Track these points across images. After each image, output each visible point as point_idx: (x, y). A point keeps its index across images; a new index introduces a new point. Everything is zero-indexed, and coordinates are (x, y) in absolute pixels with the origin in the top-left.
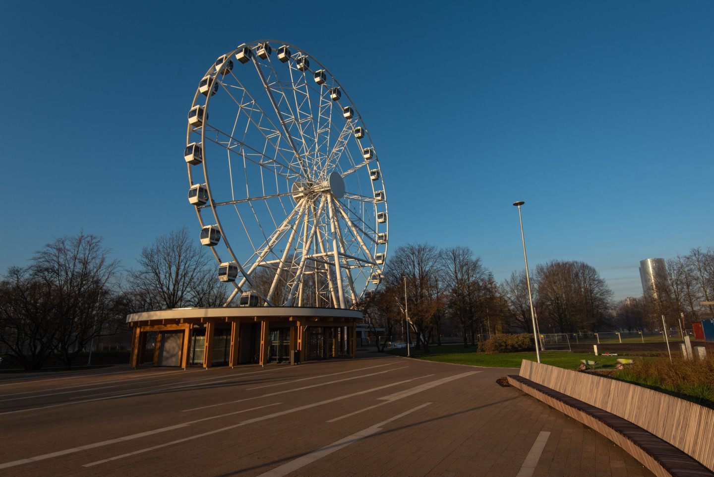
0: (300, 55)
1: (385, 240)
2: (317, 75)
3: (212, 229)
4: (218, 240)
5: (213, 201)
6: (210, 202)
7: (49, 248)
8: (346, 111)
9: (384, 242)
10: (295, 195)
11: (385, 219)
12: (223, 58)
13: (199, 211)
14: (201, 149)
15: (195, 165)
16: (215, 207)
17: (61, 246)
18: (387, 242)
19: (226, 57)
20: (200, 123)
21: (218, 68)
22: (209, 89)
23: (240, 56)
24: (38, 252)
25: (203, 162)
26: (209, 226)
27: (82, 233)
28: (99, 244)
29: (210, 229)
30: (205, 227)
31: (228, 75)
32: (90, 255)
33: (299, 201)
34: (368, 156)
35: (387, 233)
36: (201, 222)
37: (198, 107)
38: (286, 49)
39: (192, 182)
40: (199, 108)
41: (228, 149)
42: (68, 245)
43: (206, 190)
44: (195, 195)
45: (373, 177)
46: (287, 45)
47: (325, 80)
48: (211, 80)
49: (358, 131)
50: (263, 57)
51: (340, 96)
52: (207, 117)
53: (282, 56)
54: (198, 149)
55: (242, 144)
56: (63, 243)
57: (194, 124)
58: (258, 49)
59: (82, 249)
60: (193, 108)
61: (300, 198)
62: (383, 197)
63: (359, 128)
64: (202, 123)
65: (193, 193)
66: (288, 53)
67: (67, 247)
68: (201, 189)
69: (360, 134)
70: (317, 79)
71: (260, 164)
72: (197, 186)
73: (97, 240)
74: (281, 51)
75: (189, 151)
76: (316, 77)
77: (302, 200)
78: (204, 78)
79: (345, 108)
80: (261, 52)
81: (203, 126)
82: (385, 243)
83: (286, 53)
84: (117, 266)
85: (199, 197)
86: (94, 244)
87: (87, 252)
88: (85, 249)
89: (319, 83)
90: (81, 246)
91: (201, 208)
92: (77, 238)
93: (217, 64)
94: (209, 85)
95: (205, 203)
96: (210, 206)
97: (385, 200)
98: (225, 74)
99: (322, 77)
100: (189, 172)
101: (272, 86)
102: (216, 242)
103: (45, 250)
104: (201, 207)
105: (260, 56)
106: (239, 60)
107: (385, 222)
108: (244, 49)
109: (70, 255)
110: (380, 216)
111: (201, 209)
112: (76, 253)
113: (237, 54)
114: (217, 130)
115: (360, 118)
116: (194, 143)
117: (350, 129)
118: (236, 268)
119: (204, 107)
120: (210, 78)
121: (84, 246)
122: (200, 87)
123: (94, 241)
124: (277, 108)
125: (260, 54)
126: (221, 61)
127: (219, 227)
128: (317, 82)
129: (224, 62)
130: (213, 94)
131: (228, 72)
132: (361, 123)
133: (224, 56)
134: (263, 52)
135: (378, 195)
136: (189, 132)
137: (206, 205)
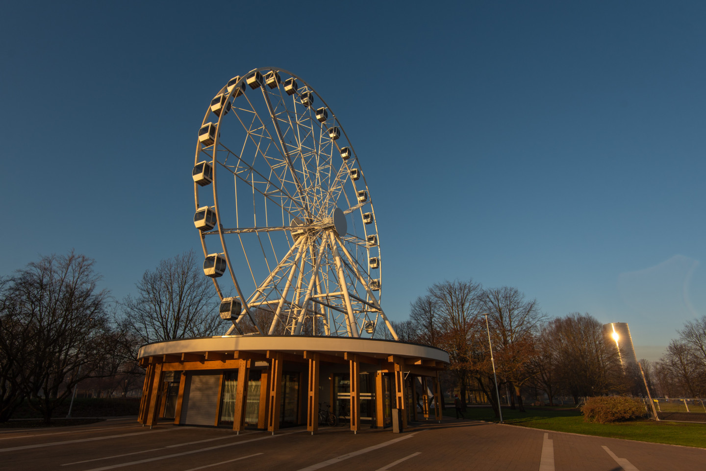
0: (305, 89)
1: (379, 286)
2: (319, 112)
3: (218, 257)
4: (223, 270)
5: (221, 225)
6: (218, 227)
7: (33, 268)
8: (344, 151)
9: (377, 289)
10: (293, 232)
11: (378, 264)
12: (236, 79)
13: (203, 237)
14: (212, 169)
15: (202, 186)
16: (222, 233)
17: (47, 265)
18: (381, 289)
19: (239, 79)
20: (212, 141)
21: (230, 89)
22: (222, 108)
23: (252, 80)
24: (20, 271)
25: (214, 182)
26: (215, 255)
27: (73, 253)
28: (91, 266)
29: (216, 258)
30: (209, 256)
31: (239, 97)
32: (79, 279)
33: (297, 239)
34: (362, 198)
35: (380, 279)
36: (204, 250)
37: (210, 124)
38: (294, 81)
39: (198, 205)
40: (212, 125)
41: (235, 174)
42: (55, 265)
43: (214, 214)
44: (202, 218)
45: (365, 221)
46: (295, 77)
47: (327, 118)
48: (224, 98)
49: (353, 173)
50: (272, 86)
51: (339, 135)
52: (219, 135)
53: (289, 88)
54: (208, 169)
55: (251, 168)
56: (50, 263)
57: (205, 143)
58: (268, 77)
59: (72, 270)
60: (203, 126)
61: (299, 235)
62: (376, 241)
63: (354, 169)
64: (214, 141)
65: (200, 216)
66: (295, 85)
67: (54, 268)
68: (209, 212)
69: (355, 176)
70: (318, 117)
71: (265, 194)
72: (205, 208)
73: (90, 262)
74: (288, 83)
75: (198, 169)
76: (317, 114)
77: (301, 237)
78: (217, 97)
79: (342, 148)
80: (270, 81)
81: (214, 145)
82: (379, 290)
83: (293, 85)
84: (106, 296)
85: (207, 220)
86: (85, 267)
87: (77, 275)
88: (74, 271)
89: (321, 120)
90: (70, 268)
91: (206, 234)
92: (68, 259)
93: (229, 86)
94: (222, 104)
95: (213, 228)
96: (218, 231)
97: (378, 244)
98: (237, 96)
99: (324, 114)
100: (195, 194)
101: (278, 116)
102: (221, 272)
103: (28, 269)
104: (205, 232)
105: (269, 84)
106: (250, 84)
107: (377, 267)
108: (256, 73)
109: (57, 277)
110: (372, 261)
111: (206, 236)
112: (63, 277)
113: (248, 78)
114: (229, 150)
115: (357, 159)
116: (205, 161)
117: (347, 170)
118: (240, 304)
119: (217, 125)
120: (223, 96)
121: (74, 267)
122: (212, 105)
123: (85, 263)
124: (282, 139)
125: (269, 82)
126: (234, 82)
127: (226, 255)
128: (318, 119)
129: (237, 82)
130: (226, 113)
131: (240, 93)
132: (358, 165)
133: (238, 77)
134: (272, 81)
135: (370, 239)
136: (198, 151)
137: (213, 230)
